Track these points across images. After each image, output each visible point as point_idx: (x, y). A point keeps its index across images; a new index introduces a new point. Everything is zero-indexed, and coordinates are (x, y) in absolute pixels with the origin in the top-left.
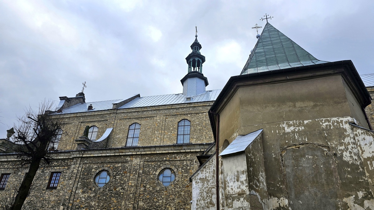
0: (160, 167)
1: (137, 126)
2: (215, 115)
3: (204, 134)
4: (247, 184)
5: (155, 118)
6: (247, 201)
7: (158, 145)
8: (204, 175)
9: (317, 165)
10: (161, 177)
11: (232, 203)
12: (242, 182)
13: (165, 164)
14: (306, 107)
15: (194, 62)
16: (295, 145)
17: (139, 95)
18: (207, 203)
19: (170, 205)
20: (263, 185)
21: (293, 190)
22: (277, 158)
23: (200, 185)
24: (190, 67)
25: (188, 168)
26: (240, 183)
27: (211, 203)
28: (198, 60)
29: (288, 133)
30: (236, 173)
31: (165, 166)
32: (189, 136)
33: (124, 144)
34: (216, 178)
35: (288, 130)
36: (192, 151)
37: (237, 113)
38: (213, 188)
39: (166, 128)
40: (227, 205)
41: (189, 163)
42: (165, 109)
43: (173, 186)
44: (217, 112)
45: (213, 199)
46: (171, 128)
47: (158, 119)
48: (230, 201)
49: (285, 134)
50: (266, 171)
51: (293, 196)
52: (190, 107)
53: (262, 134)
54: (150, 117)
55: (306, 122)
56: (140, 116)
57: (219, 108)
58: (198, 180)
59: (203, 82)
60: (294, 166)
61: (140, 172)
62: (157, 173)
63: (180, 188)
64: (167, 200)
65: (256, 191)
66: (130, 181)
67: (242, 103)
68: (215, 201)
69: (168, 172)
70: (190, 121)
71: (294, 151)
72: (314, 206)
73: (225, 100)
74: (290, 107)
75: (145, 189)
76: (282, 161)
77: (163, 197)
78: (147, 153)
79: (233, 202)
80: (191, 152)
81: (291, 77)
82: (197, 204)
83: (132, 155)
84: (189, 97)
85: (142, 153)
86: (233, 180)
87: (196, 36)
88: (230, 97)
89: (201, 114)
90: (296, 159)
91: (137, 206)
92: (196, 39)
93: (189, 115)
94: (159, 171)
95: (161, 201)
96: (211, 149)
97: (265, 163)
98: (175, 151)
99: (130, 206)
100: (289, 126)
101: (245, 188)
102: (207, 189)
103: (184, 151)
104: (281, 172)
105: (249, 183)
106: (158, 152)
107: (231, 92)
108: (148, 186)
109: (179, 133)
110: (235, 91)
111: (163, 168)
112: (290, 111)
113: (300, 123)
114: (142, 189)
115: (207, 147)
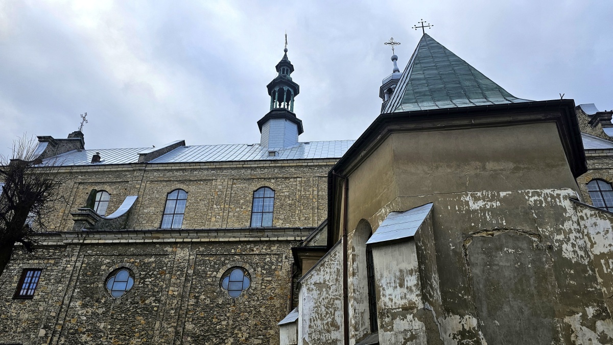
0: (224, 264)
1: (182, 195)
2: (339, 179)
3: (297, 212)
4: (419, 292)
5: (214, 183)
6: (420, 320)
7: (217, 227)
8: (322, 278)
9: (521, 264)
10: (226, 281)
11: (391, 323)
12: (410, 289)
13: (234, 261)
14: (501, 170)
15: (281, 92)
16: (486, 231)
17: (184, 141)
18: (327, 324)
19: (240, 330)
20: (437, 295)
21: (485, 303)
22: (458, 250)
23: (315, 293)
24: (273, 101)
25: (273, 267)
26: (405, 291)
27: (334, 324)
28: (288, 90)
29: (475, 211)
30: (398, 274)
31: (233, 264)
32: (271, 215)
33: (157, 225)
34: (342, 283)
35: (474, 206)
36: (280, 239)
37: (386, 174)
38: (337, 299)
39: (233, 201)
40: (382, 326)
41: (274, 259)
42: (231, 168)
43: (246, 297)
44: (344, 173)
45: (336, 318)
46: (242, 201)
47: (220, 184)
48: (387, 320)
49: (469, 211)
50: (441, 272)
51: (485, 313)
52: (275, 167)
53: (433, 211)
54: (205, 180)
55: (502, 194)
56: (188, 178)
57: (350, 167)
58: (312, 286)
59: (295, 127)
60: (486, 265)
61: (189, 272)
62: (219, 275)
63: (258, 300)
64: (235, 320)
65: (431, 303)
66: (171, 288)
67: (397, 158)
68: (340, 320)
69: (237, 274)
70: (274, 191)
71: (484, 240)
72: (518, 329)
73: (363, 154)
74: (476, 169)
75: (197, 302)
76: (466, 255)
77: (228, 315)
78: (203, 240)
79: (394, 321)
80: (278, 241)
81: (478, 121)
82: (310, 327)
83: (176, 243)
84: (272, 150)
85: (194, 240)
86: (393, 285)
87: (286, 51)
88: (372, 149)
89: (292, 180)
90: (488, 253)
91: (181, 330)
92: (286, 55)
93: (273, 181)
94: (222, 271)
95: (224, 323)
96: (315, 236)
97: (438, 258)
98: (251, 239)
99: (169, 330)
100: (476, 199)
101: (415, 297)
102: (326, 301)
103: (267, 239)
104: (465, 273)
105: (422, 291)
106: (221, 240)
107: (376, 141)
108: (203, 297)
109: (255, 210)
110: (384, 139)
111: (229, 266)
112: (477, 175)
113: (493, 196)
114: (192, 302)
115: (306, 233)
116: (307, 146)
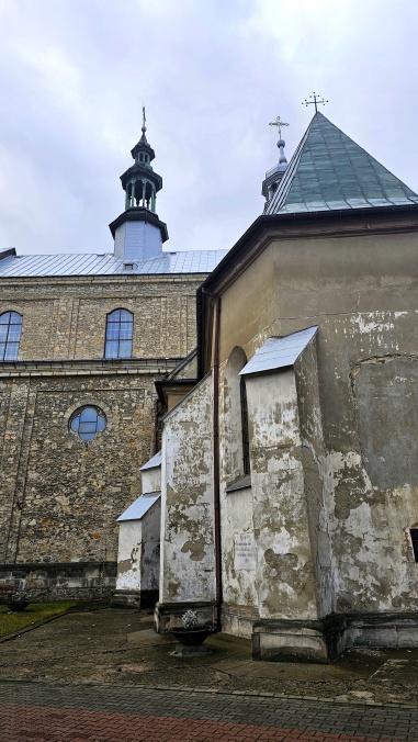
0: (72, 402)
1: (15, 319)
2: (210, 298)
3: (162, 340)
4: (297, 428)
5: (55, 303)
6: (297, 458)
7: (63, 357)
8: (189, 415)
9: (413, 394)
10: (75, 423)
11: (266, 463)
12: (287, 425)
13: (85, 398)
14: (398, 286)
15: (139, 186)
16: (376, 357)
17: (14, 249)
18: (195, 466)
19: (95, 477)
20: (318, 431)
21: (370, 437)
22: (344, 380)
23: (181, 433)
24: (129, 198)
25: (133, 405)
26: (282, 427)
27: (202, 467)
28: (148, 183)
29: (366, 335)
30: (274, 408)
31: (84, 402)
32: (129, 343)
34: (212, 420)
35: (365, 329)
36: (141, 371)
37: (265, 292)
38: (206, 438)
39: (82, 325)
40: (255, 467)
41: (134, 395)
42: (78, 285)
43: (101, 440)
44: (216, 291)
45: (205, 460)
46: (92, 327)
47: (63, 305)
48: (260, 459)
49: (358, 335)
50: (323, 404)
51: (369, 449)
52: (134, 284)
53: (317, 335)
54: (44, 300)
55: (397, 314)
56: (21, 297)
57: (223, 284)
58: (177, 425)
59: (157, 232)
60: (374, 396)
61: (29, 412)
62: (67, 415)
63: (115, 443)
64: (88, 467)
65: (310, 440)
66: (8, 432)
67: (279, 272)
68: (210, 463)
69: (90, 414)
70: (133, 313)
71: (374, 368)
72: (404, 465)
73: (238, 267)
74: (370, 284)
75: (41, 447)
76: (352, 386)
77: (80, 461)
78: (45, 374)
79: (269, 461)
80: (138, 375)
81: (375, 227)
82: (175, 470)
83: (11, 378)
84: (127, 261)
85: (33, 375)
86: (269, 421)
87: (144, 130)
88: (249, 260)
89: (155, 300)
90: (377, 383)
91: (23, 480)
92: (144, 136)
93: (131, 301)
94: (70, 411)
95: (75, 470)
96: (183, 368)
97: (321, 389)
98: (105, 372)
99: (9, 480)
100: (367, 321)
101: (292, 434)
102: (194, 441)
103: (125, 372)
104: (350, 406)
105: (300, 426)
106: (68, 373)
107: (253, 251)
108: (48, 441)
109: (109, 337)
110: (263, 248)
111: (79, 405)
112: (370, 292)
113: (387, 316)
114: (35, 447)
115: (173, 365)
116: (173, 257)
